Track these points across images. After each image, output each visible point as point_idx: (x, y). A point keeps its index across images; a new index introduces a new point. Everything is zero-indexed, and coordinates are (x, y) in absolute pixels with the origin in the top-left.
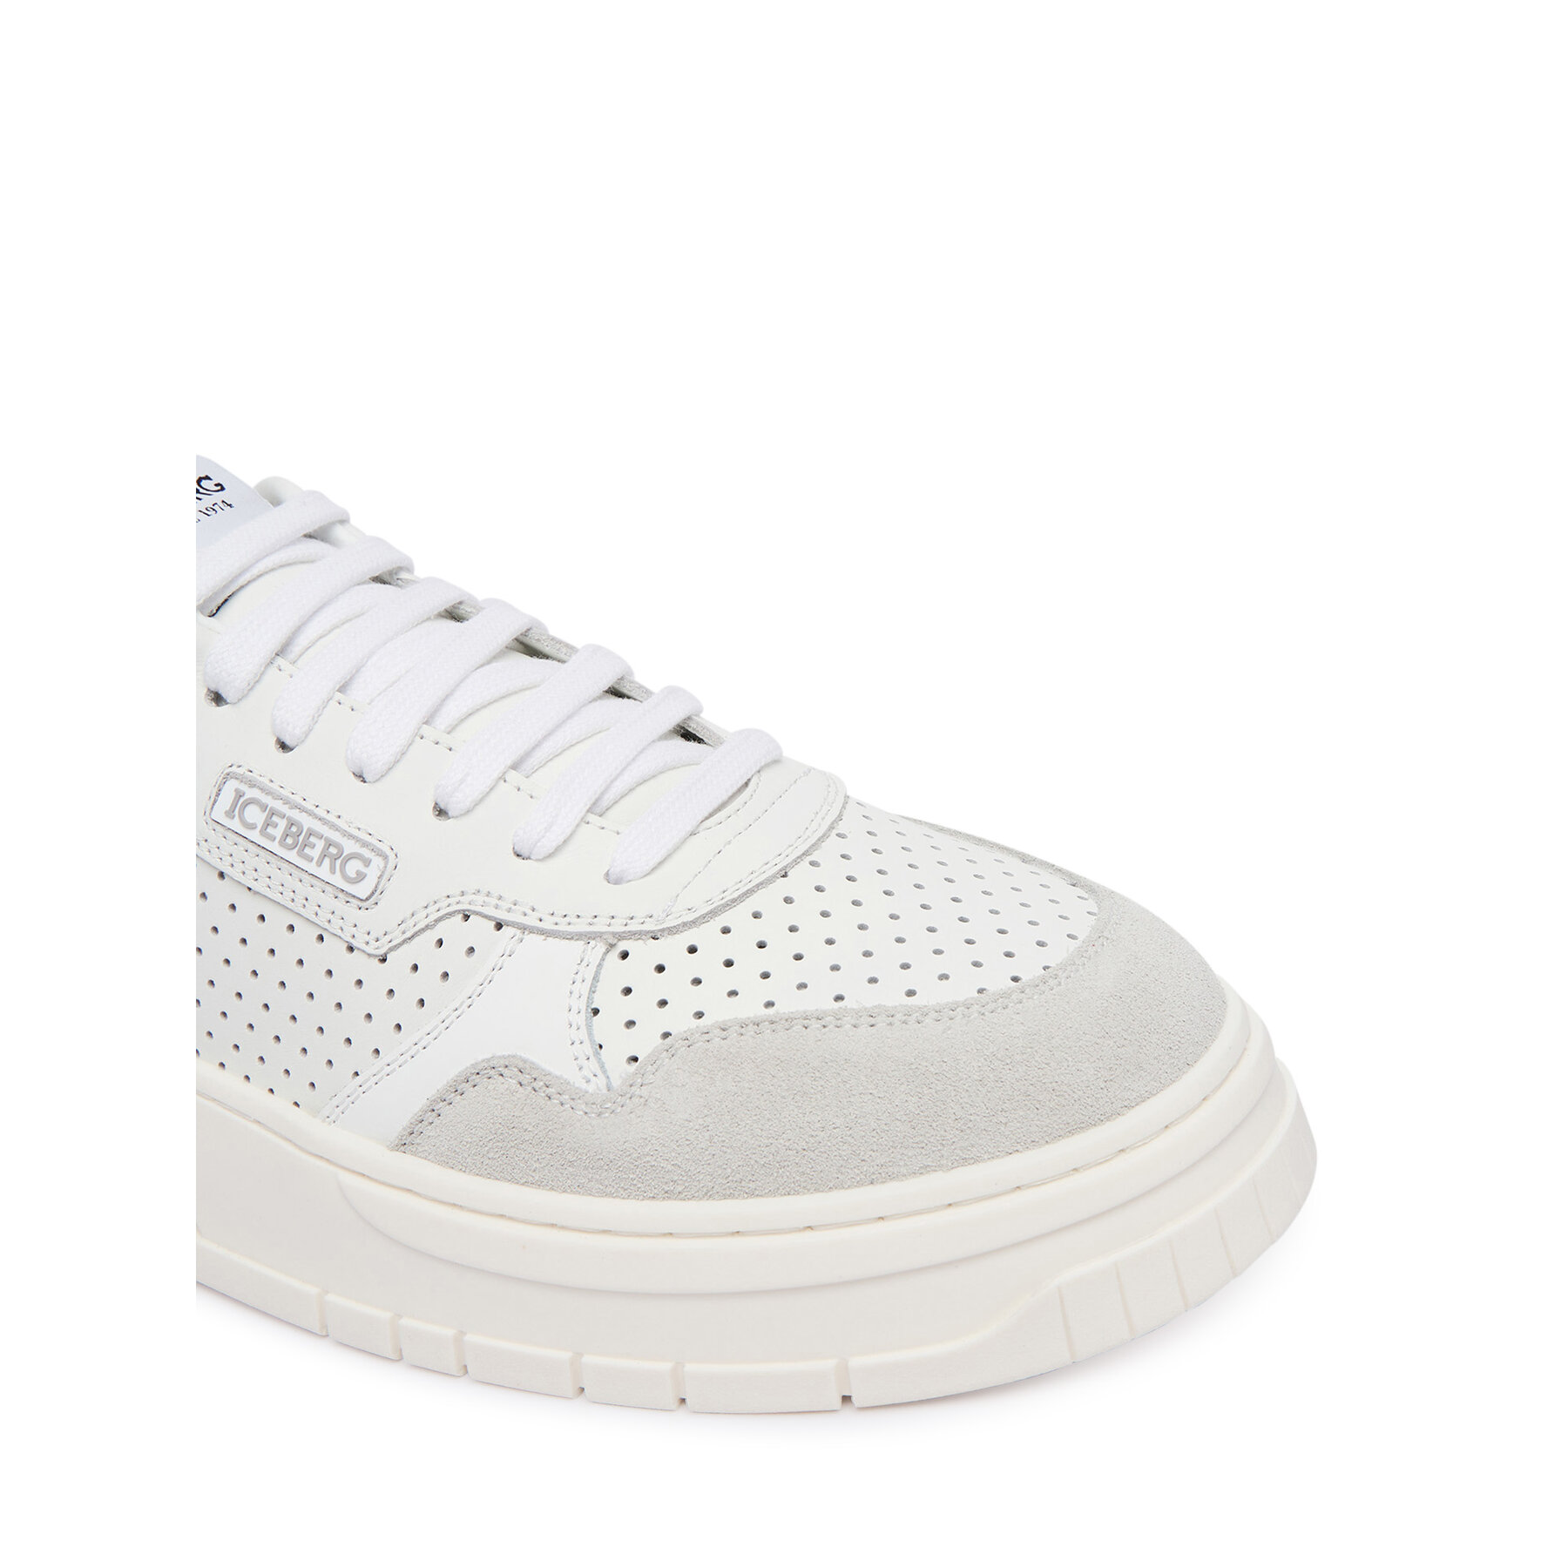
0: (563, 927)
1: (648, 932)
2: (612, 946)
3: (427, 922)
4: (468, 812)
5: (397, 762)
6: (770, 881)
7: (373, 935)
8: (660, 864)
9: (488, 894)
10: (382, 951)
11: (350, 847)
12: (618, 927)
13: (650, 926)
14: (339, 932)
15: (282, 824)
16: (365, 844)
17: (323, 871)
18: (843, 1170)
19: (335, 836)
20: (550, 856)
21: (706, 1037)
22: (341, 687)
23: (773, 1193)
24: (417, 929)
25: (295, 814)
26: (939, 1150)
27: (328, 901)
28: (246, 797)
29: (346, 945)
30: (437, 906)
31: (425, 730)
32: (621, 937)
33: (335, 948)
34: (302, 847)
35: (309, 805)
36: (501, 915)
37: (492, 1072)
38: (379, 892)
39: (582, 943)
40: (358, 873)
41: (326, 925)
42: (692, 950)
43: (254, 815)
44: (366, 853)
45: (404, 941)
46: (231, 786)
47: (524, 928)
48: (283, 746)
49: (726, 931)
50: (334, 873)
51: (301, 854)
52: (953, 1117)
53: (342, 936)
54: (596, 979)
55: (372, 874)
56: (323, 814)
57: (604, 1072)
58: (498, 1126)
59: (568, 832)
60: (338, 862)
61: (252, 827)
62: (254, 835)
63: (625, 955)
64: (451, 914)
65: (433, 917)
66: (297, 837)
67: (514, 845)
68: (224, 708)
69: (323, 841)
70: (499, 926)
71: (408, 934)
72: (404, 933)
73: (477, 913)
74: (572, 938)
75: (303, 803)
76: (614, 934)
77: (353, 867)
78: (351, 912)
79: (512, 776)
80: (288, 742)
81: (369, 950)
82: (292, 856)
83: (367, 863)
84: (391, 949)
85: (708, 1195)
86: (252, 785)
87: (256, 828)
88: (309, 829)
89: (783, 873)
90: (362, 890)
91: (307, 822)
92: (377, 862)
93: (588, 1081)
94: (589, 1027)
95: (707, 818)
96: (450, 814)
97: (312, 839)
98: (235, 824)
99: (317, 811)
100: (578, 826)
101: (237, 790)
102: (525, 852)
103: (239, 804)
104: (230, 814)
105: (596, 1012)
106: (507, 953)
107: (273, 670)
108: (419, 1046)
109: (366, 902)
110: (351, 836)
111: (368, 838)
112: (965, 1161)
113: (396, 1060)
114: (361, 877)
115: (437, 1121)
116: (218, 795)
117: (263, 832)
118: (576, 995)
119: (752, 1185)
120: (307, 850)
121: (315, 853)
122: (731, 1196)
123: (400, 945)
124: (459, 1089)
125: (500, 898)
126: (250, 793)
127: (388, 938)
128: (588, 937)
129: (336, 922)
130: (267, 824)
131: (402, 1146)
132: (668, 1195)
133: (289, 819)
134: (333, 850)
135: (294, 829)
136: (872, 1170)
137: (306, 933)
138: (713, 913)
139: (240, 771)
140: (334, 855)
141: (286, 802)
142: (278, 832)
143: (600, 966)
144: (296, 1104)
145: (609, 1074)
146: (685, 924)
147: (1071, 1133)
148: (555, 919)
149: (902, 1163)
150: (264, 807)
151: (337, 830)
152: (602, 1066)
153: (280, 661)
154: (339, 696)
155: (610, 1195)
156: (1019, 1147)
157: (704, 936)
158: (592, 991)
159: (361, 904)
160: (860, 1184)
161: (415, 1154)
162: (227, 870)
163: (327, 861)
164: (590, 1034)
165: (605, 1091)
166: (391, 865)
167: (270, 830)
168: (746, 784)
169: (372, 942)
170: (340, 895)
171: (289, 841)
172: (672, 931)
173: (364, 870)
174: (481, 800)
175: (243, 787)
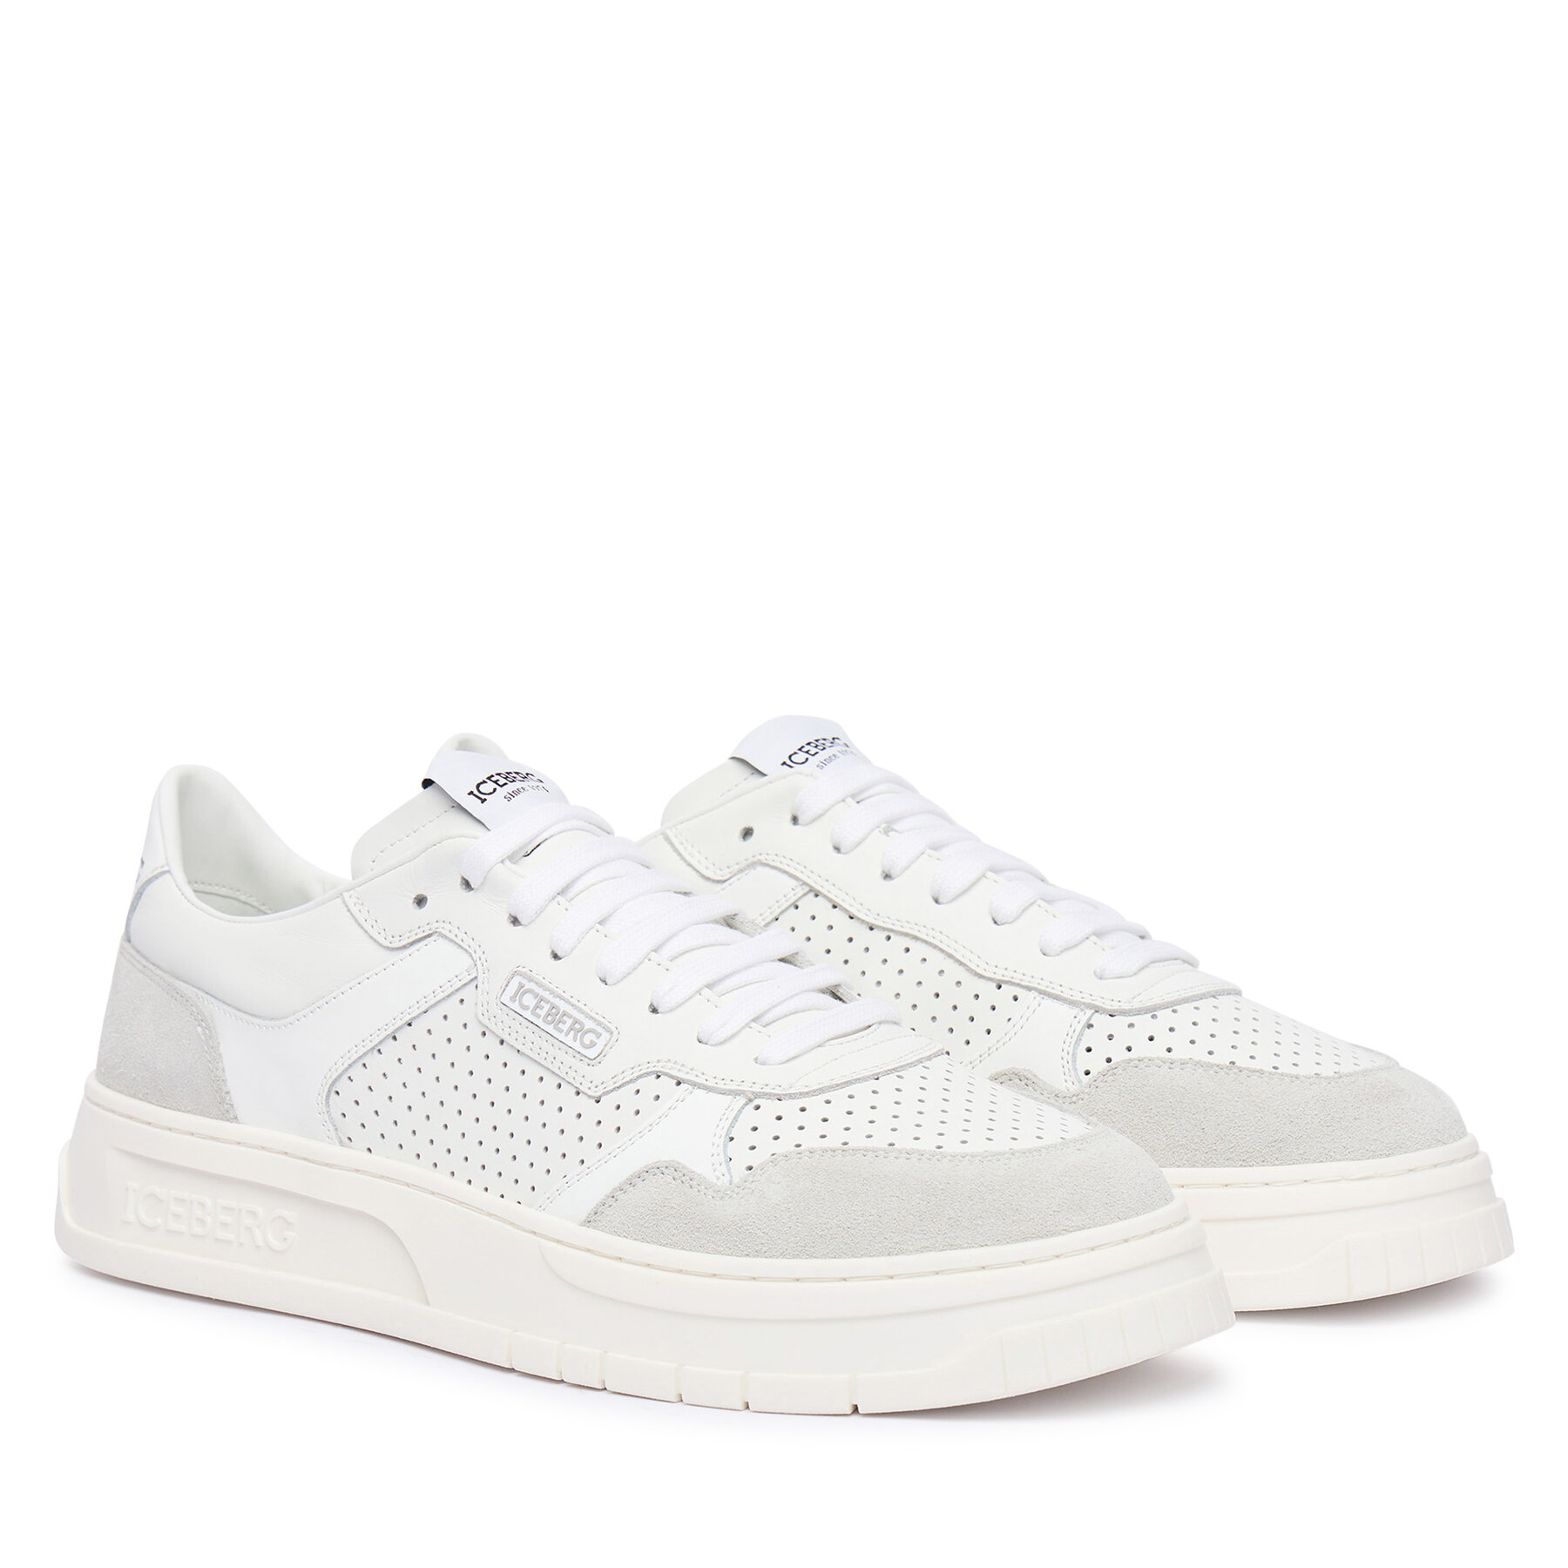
0: (721, 1086)
1: (775, 1095)
2: (751, 1100)
3: (631, 1077)
4: (671, 1011)
5: (629, 974)
6: (865, 1079)
7: (594, 1083)
8: (794, 1058)
9: (675, 1063)
10: (598, 1094)
11: (589, 1024)
12: (756, 1089)
13: (778, 1091)
14: (572, 1081)
15: (547, 1007)
16: (599, 1024)
17: (569, 1040)
18: (872, 1243)
19: (581, 1017)
20: (721, 1043)
21: (799, 1156)
22: (602, 921)
23: (825, 1256)
24: (624, 1081)
25: (557, 1001)
26: (936, 1237)
27: (569, 1060)
28: (526, 988)
29: (575, 1090)
30: (639, 1068)
31: (653, 955)
32: (757, 1095)
33: (567, 1091)
34: (557, 1023)
35: (566, 996)
36: (682, 1075)
37: (657, 1171)
38: (603, 1054)
39: (730, 1097)
40: (591, 1042)
41: (564, 1076)
42: (803, 1110)
43: (529, 1000)
44: (599, 1029)
45: (614, 1089)
46: (517, 980)
47: (694, 1085)
48: (556, 957)
49: (828, 1102)
50: (575, 1041)
51: (556, 1028)
52: (948, 1217)
53: (574, 1083)
54: (736, 1119)
55: (600, 1043)
56: (576, 1002)
57: (730, 1173)
58: (654, 1205)
59: (736, 1030)
60: (580, 1034)
61: (526, 1008)
62: (527, 1014)
63: (758, 1108)
64: (648, 1074)
65: (636, 1075)
66: (555, 1016)
67: (699, 1033)
68: (518, 928)
69: (572, 1020)
70: (679, 1083)
71: (618, 1085)
72: (615, 1083)
73: (666, 1074)
74: (725, 1094)
75: (564, 994)
76: (753, 1093)
77: (588, 1038)
78: (582, 1067)
79: (706, 991)
80: (559, 954)
81: (589, 1093)
82: (550, 1029)
83: (599, 1035)
84: (605, 1094)
85: (783, 1255)
86: (531, 980)
87: (528, 1009)
88: (564, 1011)
89: (876, 1077)
90: (591, 1053)
91: (563, 1006)
92: (606, 1035)
93: (718, 1179)
94: (725, 1146)
95: (832, 1039)
96: (659, 1011)
97: (565, 1018)
98: (516, 1006)
99: (571, 1000)
100: (743, 1028)
101: (520, 983)
102: (704, 1040)
103: (521, 991)
104: (513, 999)
105: (732, 1139)
106: (681, 1099)
107: (554, 903)
108: (612, 1155)
109: (593, 1061)
110: (592, 1018)
111: (603, 1020)
112: (952, 1247)
113: (594, 1164)
114: (593, 1044)
115: (614, 1205)
116: (507, 986)
117: (533, 1012)
118: (720, 1127)
119: (812, 1250)
120: (560, 1025)
121: (565, 1027)
122: (798, 1256)
123: (612, 1091)
124: (633, 1182)
125: (683, 1065)
126: (528, 985)
127: (604, 1086)
128: (735, 1093)
129: (571, 1073)
130: (537, 1007)
131: (588, 1222)
132: (758, 1254)
133: (552, 1003)
134: (577, 1026)
135: (554, 1011)
136: (890, 1245)
137: (551, 1081)
138: (821, 1091)
139: (524, 970)
140: (578, 1029)
141: (552, 993)
142: (543, 1013)
143: (740, 1111)
144: (519, 1203)
145: (733, 1175)
146: (801, 1094)
147: (1025, 1239)
148: (716, 1081)
149: (910, 1243)
150: (536, 995)
151: (583, 1013)
152: (729, 1170)
153: (559, 898)
154: (598, 926)
155: (720, 1253)
156: (988, 1243)
157: (812, 1103)
158: (732, 1126)
159: (590, 1062)
160: (881, 1254)
161: (595, 1228)
162: (506, 1038)
163: (572, 1032)
164: (725, 1151)
165: (728, 1185)
166: (614, 1039)
167: (538, 1010)
168: (870, 1026)
169: (593, 1088)
170: (578, 1055)
171: (550, 1018)
172: (792, 1096)
173: (595, 1040)
174: (682, 1004)
175: (524, 982)
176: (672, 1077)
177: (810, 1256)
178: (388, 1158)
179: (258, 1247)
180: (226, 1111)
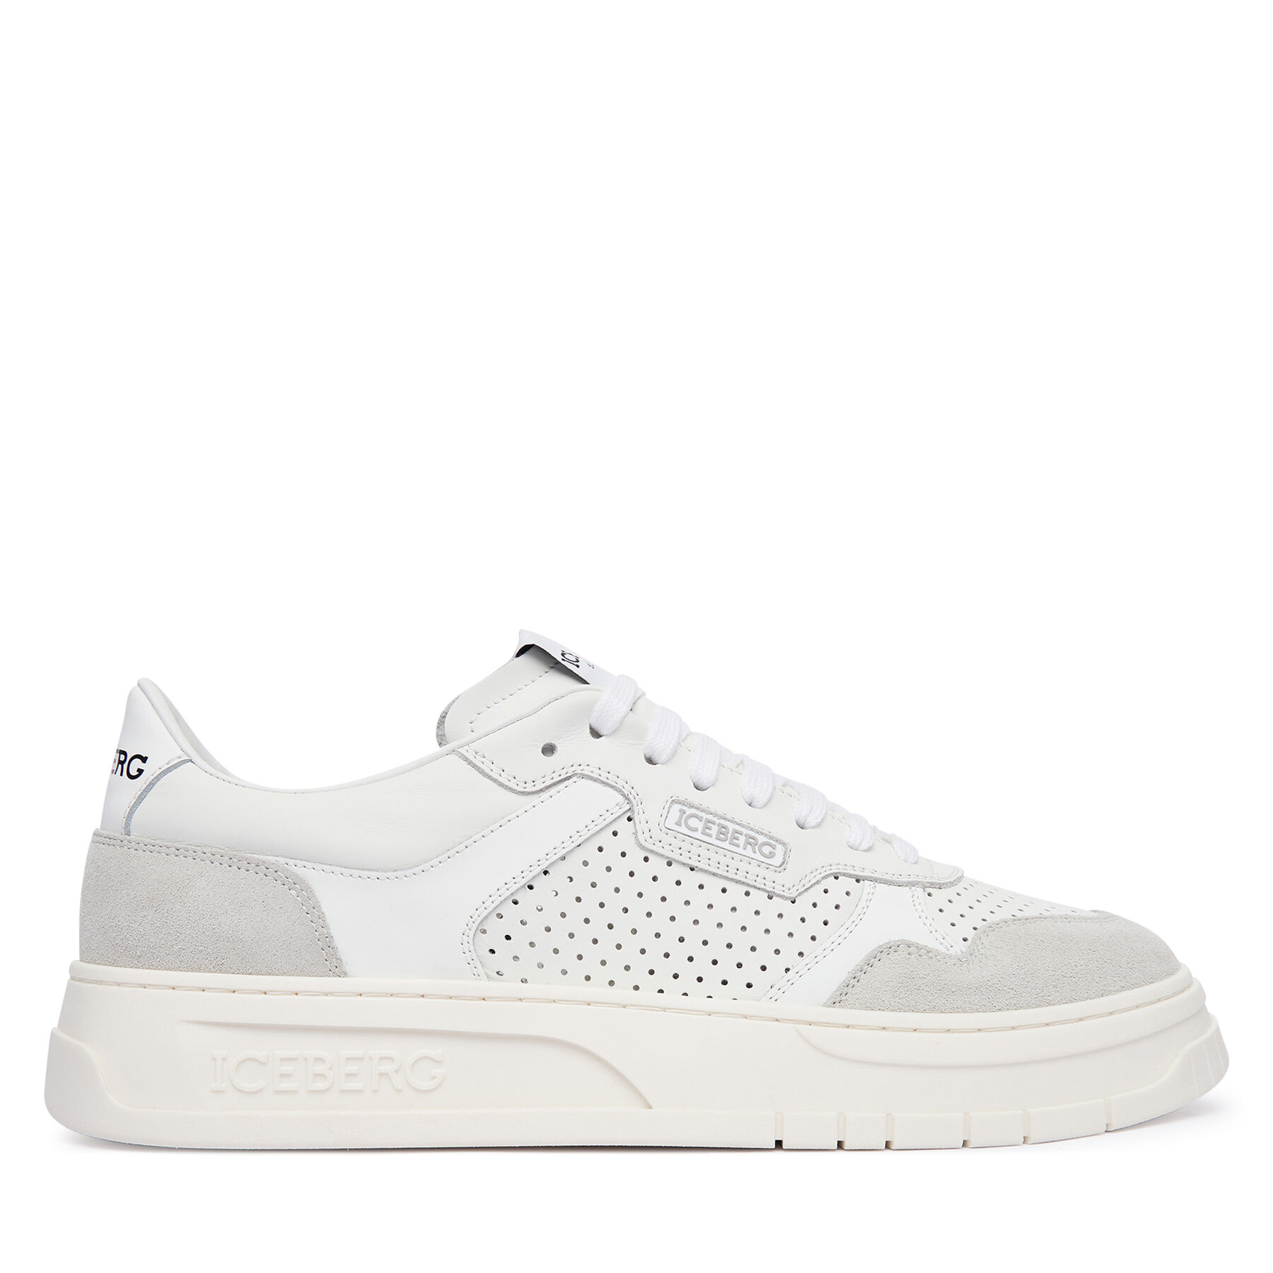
0: (895, 880)
1: (938, 884)
2: (924, 889)
3: (815, 879)
4: (817, 826)
5: (770, 801)
7: (786, 886)
10: (792, 896)
11: (761, 839)
13: (936, 881)
14: (760, 887)
15: (715, 828)
16: (771, 838)
17: (748, 852)
19: (751, 833)
24: (811, 883)
25: (723, 822)
27: (754, 869)
28: (687, 814)
29: (767, 894)
30: (818, 872)
33: (758, 896)
34: (731, 840)
35: (729, 817)
36: (857, 874)
38: (786, 862)
39: (908, 888)
40: (770, 853)
41: (751, 883)
43: (695, 823)
44: (772, 842)
46: (677, 808)
47: (872, 880)
48: (699, 788)
50: (755, 853)
51: (731, 844)
53: (764, 889)
55: (779, 853)
56: (741, 822)
60: (756, 847)
61: (696, 830)
62: (698, 835)
63: (930, 895)
64: (828, 876)
65: (818, 877)
66: (727, 835)
67: (847, 843)
68: (656, 766)
69: (744, 836)
70: (858, 880)
71: (806, 887)
72: (803, 886)
73: (843, 875)
74: (901, 886)
75: (726, 816)
77: (766, 850)
78: (770, 874)
80: (703, 785)
81: (782, 895)
82: (725, 845)
83: (775, 847)
84: (797, 895)
86: (690, 807)
88: (733, 830)
90: (774, 862)
91: (731, 826)
92: (781, 847)
96: (807, 827)
97: (737, 835)
98: (684, 829)
99: (735, 820)
101: (680, 810)
103: (684, 818)
104: (678, 824)
106: (871, 893)
108: (835, 944)
109: (779, 868)
110: (762, 833)
111: (772, 835)
114: (772, 855)
116: (668, 813)
117: (703, 833)
120: (735, 842)
121: (740, 843)
123: (803, 892)
124: (870, 963)
125: (854, 866)
127: (795, 888)
128: (910, 884)
129: (759, 880)
130: (705, 828)
131: (834, 1003)
133: (719, 825)
134: (751, 841)
135: (723, 830)
137: (736, 890)
139: (680, 799)
140: (753, 844)
141: (715, 815)
142: (712, 833)
144: (735, 999)
150: (702, 818)
151: (752, 830)
159: (776, 869)
161: (844, 1007)
162: (676, 858)
163: (749, 847)
166: (790, 850)
167: (707, 831)
169: (785, 891)
170: (763, 864)
171: (722, 836)
173: (773, 851)
175: (685, 808)
176: (850, 876)
177: (1049, 1004)
178: (548, 984)
179: (399, 1091)
180: (334, 966)
